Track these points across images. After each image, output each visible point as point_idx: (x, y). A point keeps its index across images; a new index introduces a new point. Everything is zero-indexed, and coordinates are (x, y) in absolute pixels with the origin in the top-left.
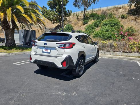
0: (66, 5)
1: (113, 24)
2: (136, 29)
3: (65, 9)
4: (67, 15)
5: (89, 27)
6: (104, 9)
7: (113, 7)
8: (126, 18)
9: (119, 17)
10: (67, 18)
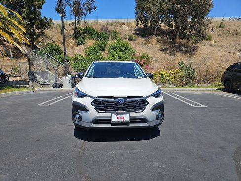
0: (42, 9)
1: (124, 49)
2: (150, 56)
3: (41, 15)
4: (45, 26)
5: (91, 50)
6: (102, 21)
7: (114, 20)
8: (135, 40)
9: (126, 38)
10: (45, 31)
